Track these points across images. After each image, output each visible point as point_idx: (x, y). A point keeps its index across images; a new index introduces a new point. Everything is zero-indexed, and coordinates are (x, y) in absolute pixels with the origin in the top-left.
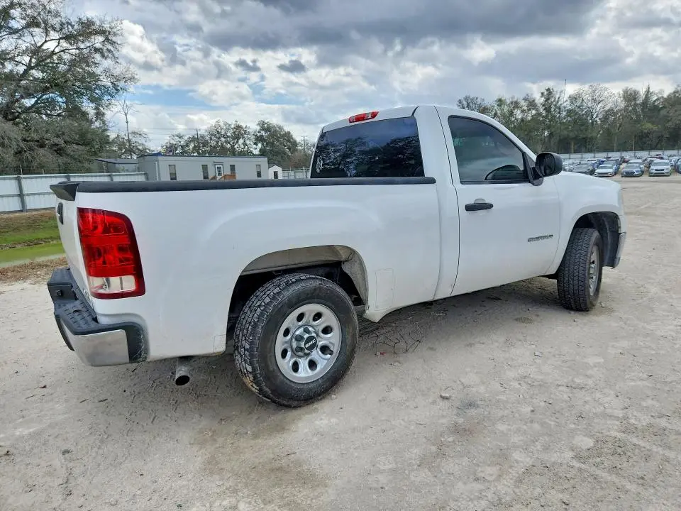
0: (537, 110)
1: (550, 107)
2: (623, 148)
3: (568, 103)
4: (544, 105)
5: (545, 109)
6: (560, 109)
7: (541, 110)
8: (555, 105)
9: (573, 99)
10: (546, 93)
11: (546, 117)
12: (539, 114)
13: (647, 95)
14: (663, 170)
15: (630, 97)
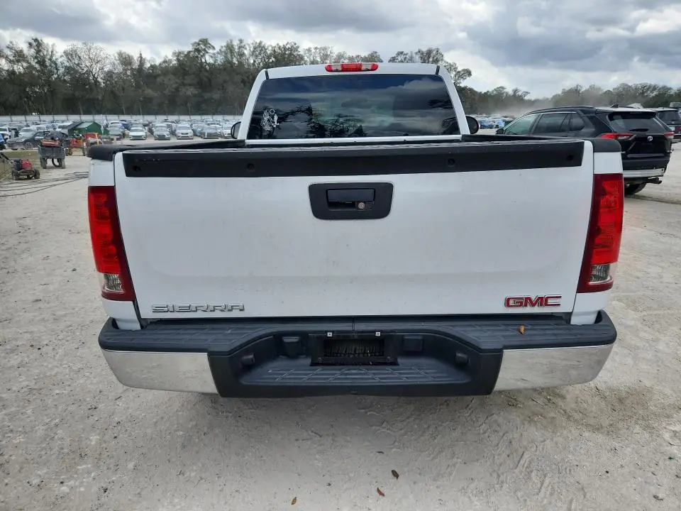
0: (28, 62)
1: (44, 61)
2: (131, 111)
3: (65, 58)
4: (36, 58)
5: (38, 62)
6: (56, 64)
7: (33, 63)
8: (50, 59)
9: (69, 55)
10: (34, 44)
11: (42, 71)
12: (30, 67)
13: (141, 61)
14: (187, 134)
15: (126, 60)
